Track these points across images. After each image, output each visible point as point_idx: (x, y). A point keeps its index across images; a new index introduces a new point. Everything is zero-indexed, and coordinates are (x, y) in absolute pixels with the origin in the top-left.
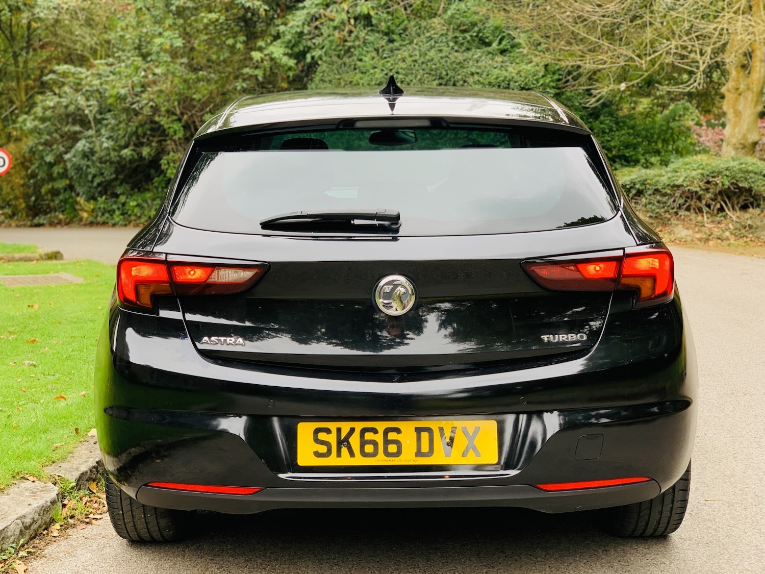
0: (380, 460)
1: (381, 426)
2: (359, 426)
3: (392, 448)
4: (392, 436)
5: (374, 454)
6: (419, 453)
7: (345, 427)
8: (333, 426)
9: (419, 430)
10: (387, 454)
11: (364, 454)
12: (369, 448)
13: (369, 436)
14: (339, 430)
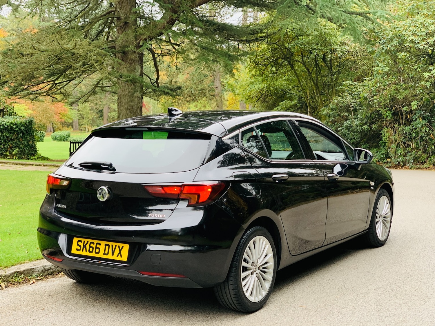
0: (93, 254)
1: (96, 242)
2: (90, 241)
3: (97, 251)
4: (98, 246)
5: (92, 252)
6: (104, 254)
7: (86, 240)
8: (83, 240)
9: (106, 245)
10: (96, 253)
11: (90, 252)
12: (91, 249)
13: (92, 245)
14: (84, 241)
